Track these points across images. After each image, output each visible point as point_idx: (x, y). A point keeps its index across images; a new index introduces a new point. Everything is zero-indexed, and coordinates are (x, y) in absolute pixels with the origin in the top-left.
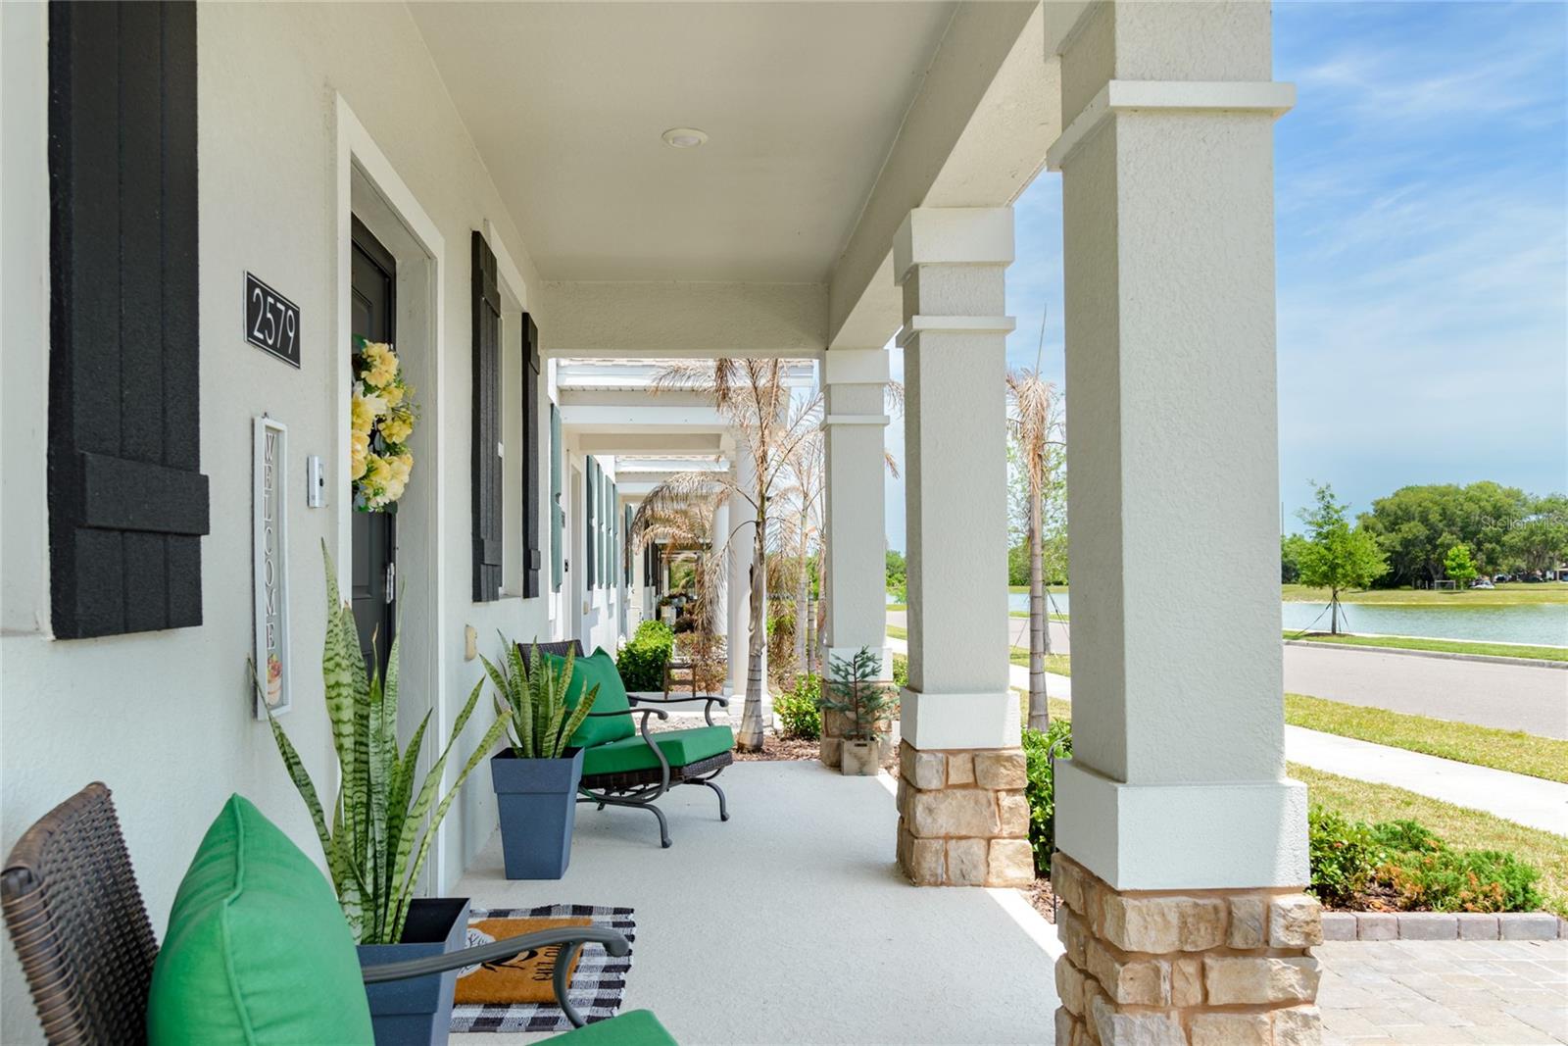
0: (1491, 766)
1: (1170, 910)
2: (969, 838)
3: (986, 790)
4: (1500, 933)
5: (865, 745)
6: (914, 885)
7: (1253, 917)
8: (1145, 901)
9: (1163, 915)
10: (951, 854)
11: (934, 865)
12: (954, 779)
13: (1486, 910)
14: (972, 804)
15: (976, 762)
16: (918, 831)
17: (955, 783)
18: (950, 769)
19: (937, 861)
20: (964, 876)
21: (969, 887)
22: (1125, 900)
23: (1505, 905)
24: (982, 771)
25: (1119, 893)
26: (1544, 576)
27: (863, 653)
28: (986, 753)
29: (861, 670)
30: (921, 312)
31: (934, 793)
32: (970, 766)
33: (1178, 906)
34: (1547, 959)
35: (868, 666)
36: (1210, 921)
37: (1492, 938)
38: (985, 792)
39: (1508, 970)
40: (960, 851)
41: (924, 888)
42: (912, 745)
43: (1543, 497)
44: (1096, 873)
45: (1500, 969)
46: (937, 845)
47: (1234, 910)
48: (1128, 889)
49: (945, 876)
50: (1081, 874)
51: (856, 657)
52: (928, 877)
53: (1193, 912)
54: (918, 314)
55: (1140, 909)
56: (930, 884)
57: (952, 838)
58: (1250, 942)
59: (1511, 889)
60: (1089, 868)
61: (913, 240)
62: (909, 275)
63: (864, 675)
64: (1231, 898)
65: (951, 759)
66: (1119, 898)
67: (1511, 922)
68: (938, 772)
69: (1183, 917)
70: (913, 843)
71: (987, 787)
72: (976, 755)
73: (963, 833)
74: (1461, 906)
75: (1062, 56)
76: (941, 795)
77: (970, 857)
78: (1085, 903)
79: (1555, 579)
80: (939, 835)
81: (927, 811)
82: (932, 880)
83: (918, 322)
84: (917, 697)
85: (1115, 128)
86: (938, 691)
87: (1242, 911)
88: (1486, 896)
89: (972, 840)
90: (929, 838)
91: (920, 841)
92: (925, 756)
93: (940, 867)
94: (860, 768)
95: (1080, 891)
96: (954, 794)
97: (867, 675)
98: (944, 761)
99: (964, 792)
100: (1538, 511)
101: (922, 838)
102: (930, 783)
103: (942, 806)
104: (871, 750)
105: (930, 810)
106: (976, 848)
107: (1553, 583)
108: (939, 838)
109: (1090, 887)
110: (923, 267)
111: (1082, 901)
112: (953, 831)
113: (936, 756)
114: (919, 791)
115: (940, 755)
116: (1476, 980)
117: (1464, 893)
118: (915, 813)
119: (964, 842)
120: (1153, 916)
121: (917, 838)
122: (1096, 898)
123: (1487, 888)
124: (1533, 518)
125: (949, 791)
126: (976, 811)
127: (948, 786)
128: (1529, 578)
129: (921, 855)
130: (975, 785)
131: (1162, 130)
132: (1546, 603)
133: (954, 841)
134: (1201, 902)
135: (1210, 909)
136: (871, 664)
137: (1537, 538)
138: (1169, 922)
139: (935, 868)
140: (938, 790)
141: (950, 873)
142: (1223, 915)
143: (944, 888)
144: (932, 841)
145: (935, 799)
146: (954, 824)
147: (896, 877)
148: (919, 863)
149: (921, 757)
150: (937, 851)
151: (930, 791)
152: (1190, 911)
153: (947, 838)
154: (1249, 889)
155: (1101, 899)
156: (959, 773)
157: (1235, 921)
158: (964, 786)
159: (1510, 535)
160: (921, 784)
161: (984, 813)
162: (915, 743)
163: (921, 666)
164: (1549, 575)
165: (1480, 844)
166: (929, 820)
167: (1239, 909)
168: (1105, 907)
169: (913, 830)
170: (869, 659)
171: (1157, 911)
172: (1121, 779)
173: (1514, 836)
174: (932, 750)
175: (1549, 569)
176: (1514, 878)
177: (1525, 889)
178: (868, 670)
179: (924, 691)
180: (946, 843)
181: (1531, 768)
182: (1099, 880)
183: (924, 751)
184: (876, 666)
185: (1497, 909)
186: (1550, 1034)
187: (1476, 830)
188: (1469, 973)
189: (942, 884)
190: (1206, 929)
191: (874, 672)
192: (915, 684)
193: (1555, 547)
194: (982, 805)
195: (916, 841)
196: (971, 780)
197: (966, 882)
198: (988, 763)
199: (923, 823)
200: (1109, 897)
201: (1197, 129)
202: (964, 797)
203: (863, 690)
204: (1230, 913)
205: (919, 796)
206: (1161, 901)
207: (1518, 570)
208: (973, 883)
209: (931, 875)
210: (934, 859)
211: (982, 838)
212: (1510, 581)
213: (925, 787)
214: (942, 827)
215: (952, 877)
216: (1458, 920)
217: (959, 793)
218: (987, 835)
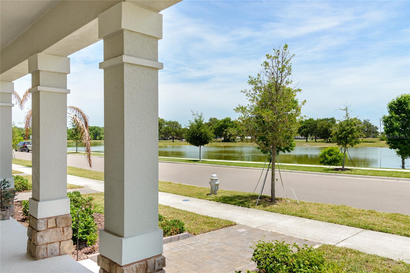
0: (167, 192)
1: (134, 268)
2: (54, 242)
3: (60, 228)
4: (179, 239)
5: (5, 210)
6: (36, 260)
7: (152, 264)
8: (128, 267)
9: (133, 269)
10: (48, 248)
11: (43, 253)
12: (49, 226)
13: (176, 234)
14: (55, 232)
15: (57, 220)
16: (38, 243)
17: (50, 227)
18: (48, 223)
19: (44, 252)
20: (52, 254)
21: (54, 257)
22: (123, 268)
23: (179, 232)
24: (58, 222)
25: (122, 267)
26: (167, 139)
27: (4, 180)
28: (60, 217)
29: (3, 186)
30: (40, 85)
31: (43, 231)
32: (55, 221)
33: (136, 266)
34: (187, 243)
35: (6, 185)
36: (143, 268)
37: (177, 240)
38: (59, 228)
39: (182, 248)
40: (51, 247)
41: (39, 260)
42: (36, 218)
43: (168, 121)
44: (114, 261)
45: (180, 248)
46: (44, 247)
47: (148, 263)
48: (124, 265)
49: (46, 255)
50: (109, 261)
51: (1, 182)
52: (41, 257)
53: (139, 267)
54: (39, 86)
55: (127, 269)
56: (41, 259)
57: (48, 244)
58: (151, 270)
59: (180, 228)
60: (112, 260)
61: (38, 63)
62: (35, 72)
63: (4, 188)
64: (147, 261)
65: (49, 220)
66: (122, 268)
67: (180, 236)
68: (44, 225)
69: (137, 268)
70: (36, 247)
71: (60, 227)
72: (57, 218)
73: (52, 241)
74: (171, 234)
75: (104, 38)
76: (46, 231)
77: (54, 248)
78: (110, 269)
79: (169, 139)
80: (45, 244)
81: (41, 237)
82: (42, 257)
83: (39, 88)
84: (38, 203)
85: (124, 67)
86: (45, 200)
87: (150, 263)
88: (176, 231)
89: (55, 243)
90: (41, 245)
91: (38, 246)
92: (40, 221)
93: (45, 253)
94: (3, 218)
95: (109, 266)
96: (50, 230)
97: (5, 188)
98: (47, 221)
99: (53, 230)
100: (167, 124)
101: (39, 245)
102: (42, 228)
103: (46, 235)
104: (7, 211)
105: (42, 237)
106: (56, 245)
107: (169, 140)
108: (44, 244)
109: (112, 265)
110: (41, 71)
111: (109, 268)
112: (49, 241)
113: (44, 220)
114: (38, 231)
115: (45, 220)
116: (176, 253)
117: (172, 231)
118: (37, 238)
119: (52, 244)
120: (130, 270)
121: (37, 246)
122: (115, 268)
123: (176, 229)
124: (166, 126)
125: (48, 230)
126: (57, 234)
127: (48, 229)
128: (165, 139)
129: (39, 251)
130: (56, 226)
131: (134, 69)
132: (168, 145)
133: (49, 244)
134: (141, 263)
135: (143, 265)
136: (7, 184)
137: (167, 130)
138: (134, 271)
139: (43, 254)
140: (45, 230)
141: (48, 254)
142: (145, 265)
143: (46, 259)
144: (42, 246)
145: (43, 233)
146: (49, 239)
147: (29, 258)
148: (38, 253)
149: (39, 221)
150: (44, 249)
151: (42, 231)
152: (138, 267)
153: (47, 244)
154: (151, 257)
155: (116, 268)
156: (51, 224)
157: (148, 266)
158: (53, 228)
159: (162, 129)
160: (39, 229)
161: (59, 234)
162: (37, 217)
163: (39, 193)
164: (168, 138)
165: (170, 215)
166: (42, 240)
167: (149, 263)
168: (117, 270)
169: (35, 243)
170: (6, 182)
171: (131, 269)
172: (122, 236)
173: (176, 212)
174: (43, 218)
175: (168, 137)
176: (180, 226)
177: (183, 228)
178: (6, 186)
179: (40, 201)
180: (47, 245)
181: (174, 192)
182: (115, 263)
183: (40, 219)
184: (9, 184)
185: (177, 233)
186: (192, 263)
187: (168, 211)
188: (175, 251)
189: (45, 258)
190: (142, 270)
191: (8, 186)
192: (36, 198)
193: (170, 133)
194: (58, 232)
195: (37, 247)
196: (55, 225)
197: (53, 256)
198: (60, 220)
199: (39, 241)
200: (119, 268)
201: (142, 70)
202: (53, 231)
203: (4, 192)
204: (147, 264)
205: (38, 233)
206: (132, 266)
207: (163, 137)
208: (55, 255)
209: (42, 256)
210: (43, 251)
211: (58, 242)
212: (161, 140)
213: (40, 230)
214: (46, 241)
215: (49, 255)
216: (171, 238)
217: (51, 230)
218: (60, 240)
